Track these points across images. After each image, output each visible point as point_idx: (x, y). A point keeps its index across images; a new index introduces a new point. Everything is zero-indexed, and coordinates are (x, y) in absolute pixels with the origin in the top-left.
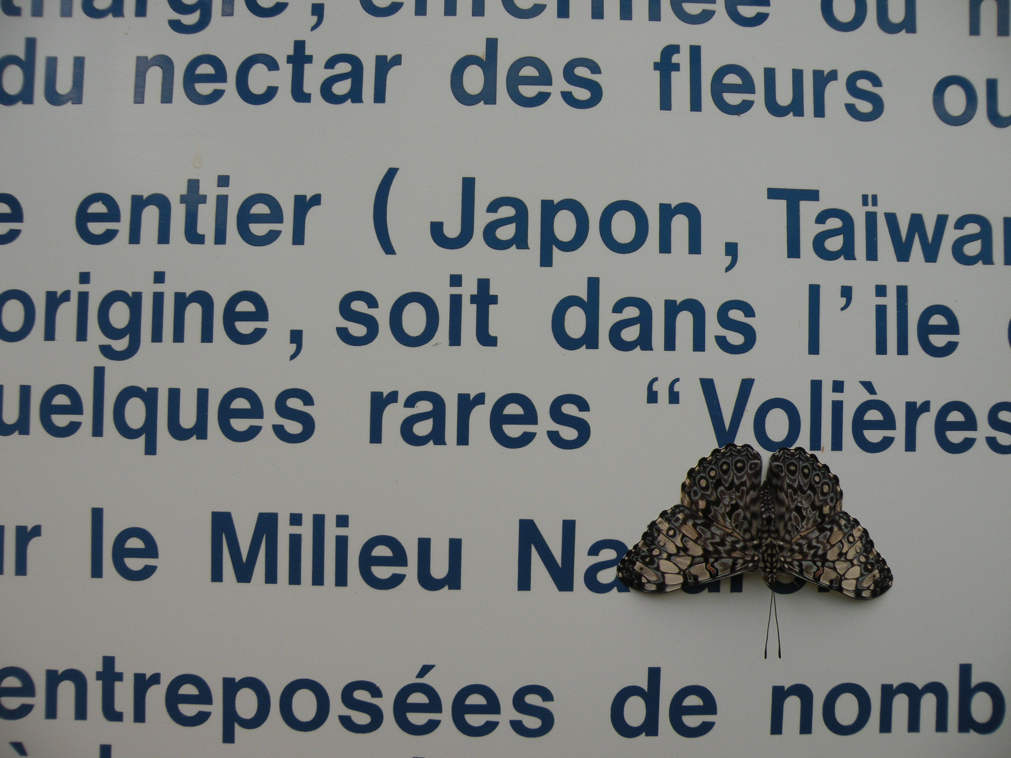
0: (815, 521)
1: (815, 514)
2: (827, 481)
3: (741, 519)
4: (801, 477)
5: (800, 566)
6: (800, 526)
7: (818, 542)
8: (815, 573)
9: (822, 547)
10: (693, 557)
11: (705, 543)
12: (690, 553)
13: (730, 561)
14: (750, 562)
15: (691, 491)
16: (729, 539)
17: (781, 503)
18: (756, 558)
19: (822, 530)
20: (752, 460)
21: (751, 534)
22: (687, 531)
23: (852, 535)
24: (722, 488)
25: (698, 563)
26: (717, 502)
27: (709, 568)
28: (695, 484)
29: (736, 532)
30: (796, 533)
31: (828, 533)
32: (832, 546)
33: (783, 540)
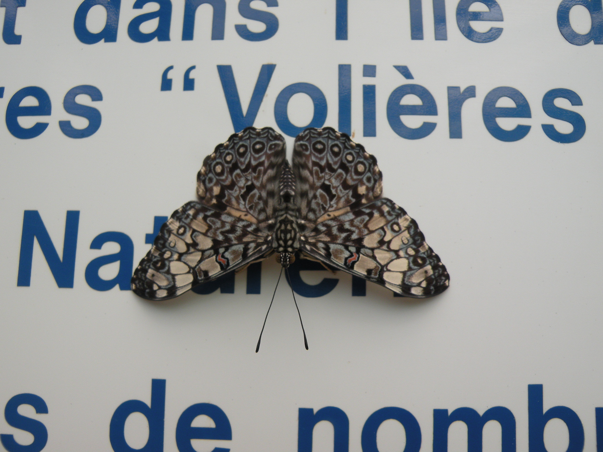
0: (348, 201)
1: (347, 193)
2: (362, 160)
3: (256, 199)
4: (330, 155)
5: (327, 249)
6: (328, 205)
7: (352, 225)
8: (346, 259)
9: (357, 231)
10: (203, 251)
11: (215, 234)
12: (200, 247)
13: (240, 248)
14: (263, 244)
15: (205, 179)
16: (240, 224)
17: (304, 180)
18: (270, 238)
19: (358, 214)
20: (271, 141)
21: (267, 213)
22: (197, 225)
23: (398, 224)
24: (238, 171)
25: (209, 257)
26: (232, 186)
27: (220, 259)
28: (210, 171)
29: (250, 213)
30: (322, 212)
31: (367, 218)
32: (371, 232)
33: (306, 218)
